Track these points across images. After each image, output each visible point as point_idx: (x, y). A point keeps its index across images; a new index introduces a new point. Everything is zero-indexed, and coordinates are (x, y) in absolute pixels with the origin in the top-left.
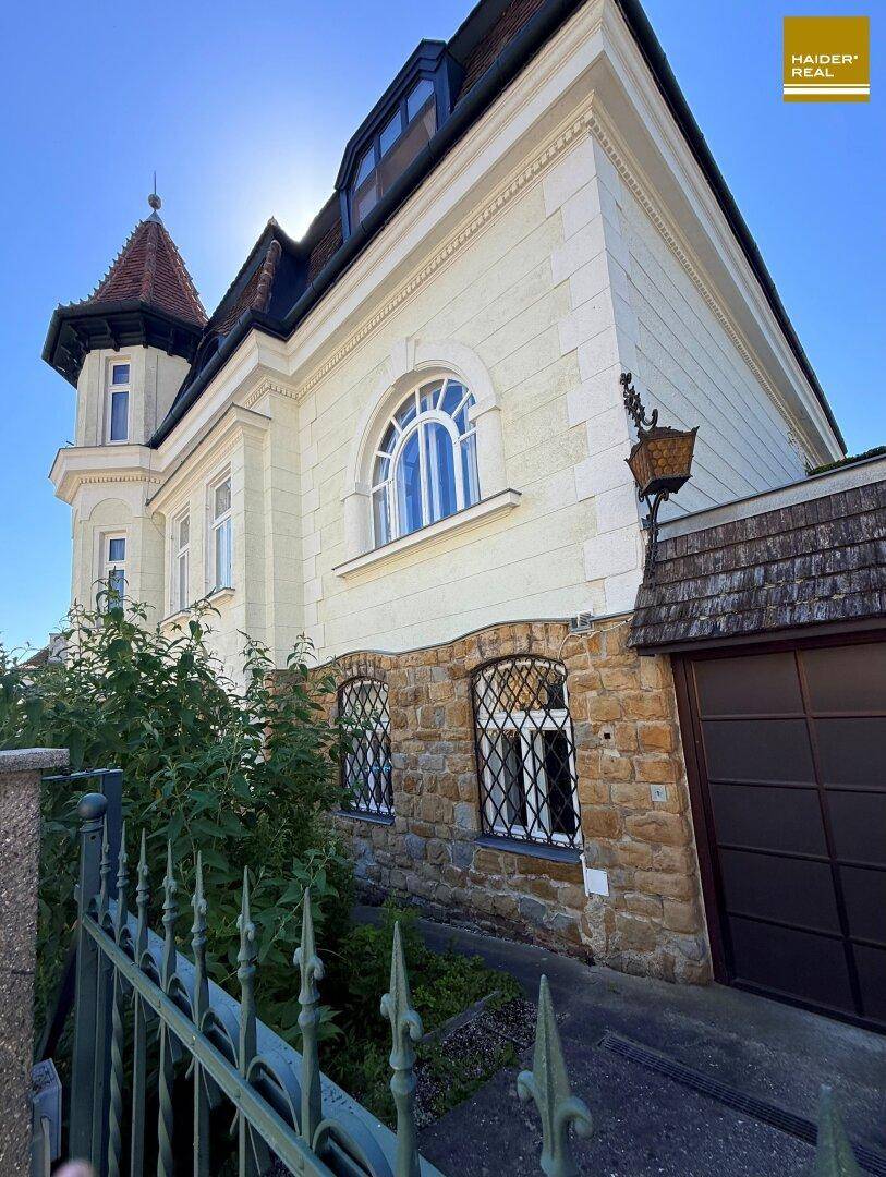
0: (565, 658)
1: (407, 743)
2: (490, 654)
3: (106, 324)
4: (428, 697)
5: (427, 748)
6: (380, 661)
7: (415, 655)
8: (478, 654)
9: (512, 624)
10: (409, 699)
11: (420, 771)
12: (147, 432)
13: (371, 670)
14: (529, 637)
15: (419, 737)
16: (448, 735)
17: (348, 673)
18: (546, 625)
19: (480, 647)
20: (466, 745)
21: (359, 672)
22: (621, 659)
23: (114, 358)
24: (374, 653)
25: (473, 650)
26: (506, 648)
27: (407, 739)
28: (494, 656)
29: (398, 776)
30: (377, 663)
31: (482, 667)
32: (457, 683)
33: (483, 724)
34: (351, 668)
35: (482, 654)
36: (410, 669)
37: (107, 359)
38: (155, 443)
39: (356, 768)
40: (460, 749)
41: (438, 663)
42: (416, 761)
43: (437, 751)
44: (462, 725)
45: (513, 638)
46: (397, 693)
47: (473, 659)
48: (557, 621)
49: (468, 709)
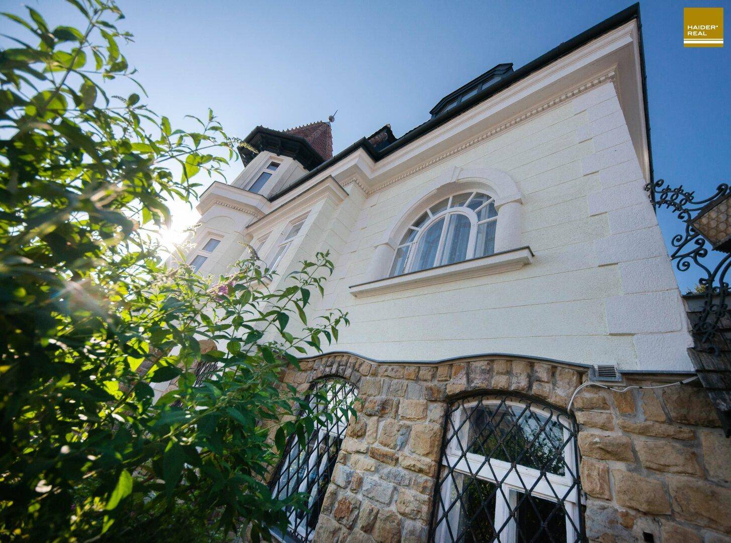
0: (581, 410)
1: (357, 456)
2: (478, 382)
3: (280, 143)
4: (397, 412)
5: (377, 470)
6: (361, 365)
7: (396, 367)
8: (464, 380)
9: (510, 358)
10: (376, 408)
11: (360, 497)
12: (270, 193)
13: (348, 372)
14: (529, 376)
15: (373, 454)
16: (407, 463)
17: (328, 369)
18: (554, 366)
19: (468, 374)
20: (426, 481)
21: (337, 371)
22: (671, 430)
23: (274, 158)
24: (357, 357)
25: (460, 375)
26: (500, 382)
27: (358, 452)
28: (484, 386)
29: (334, 494)
30: (357, 366)
31: (464, 396)
32: (432, 406)
33: (452, 461)
34: (331, 366)
35: (469, 381)
36: (387, 379)
37: (271, 157)
38: (272, 199)
39: (294, 467)
40: (417, 484)
41: (417, 379)
42: (360, 482)
43: (387, 477)
44: (427, 455)
45: (509, 373)
46: (366, 399)
47: (458, 384)
48: (570, 365)
49: (439, 438)
